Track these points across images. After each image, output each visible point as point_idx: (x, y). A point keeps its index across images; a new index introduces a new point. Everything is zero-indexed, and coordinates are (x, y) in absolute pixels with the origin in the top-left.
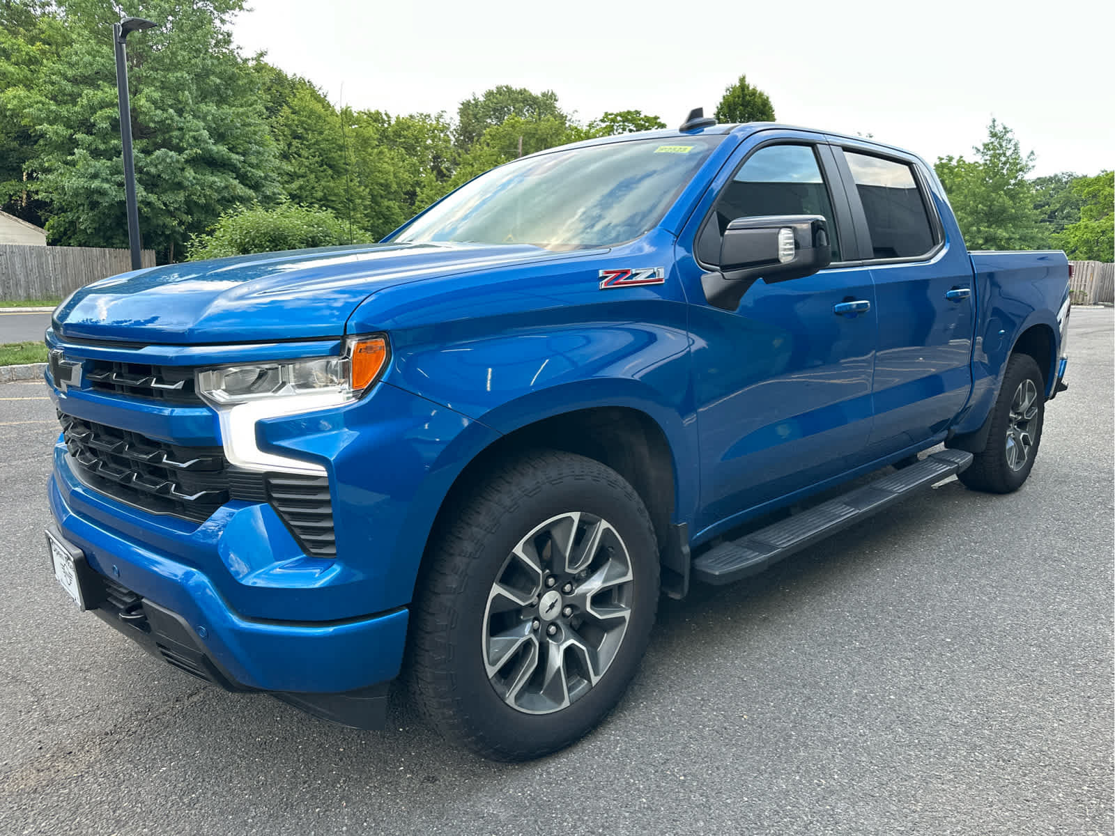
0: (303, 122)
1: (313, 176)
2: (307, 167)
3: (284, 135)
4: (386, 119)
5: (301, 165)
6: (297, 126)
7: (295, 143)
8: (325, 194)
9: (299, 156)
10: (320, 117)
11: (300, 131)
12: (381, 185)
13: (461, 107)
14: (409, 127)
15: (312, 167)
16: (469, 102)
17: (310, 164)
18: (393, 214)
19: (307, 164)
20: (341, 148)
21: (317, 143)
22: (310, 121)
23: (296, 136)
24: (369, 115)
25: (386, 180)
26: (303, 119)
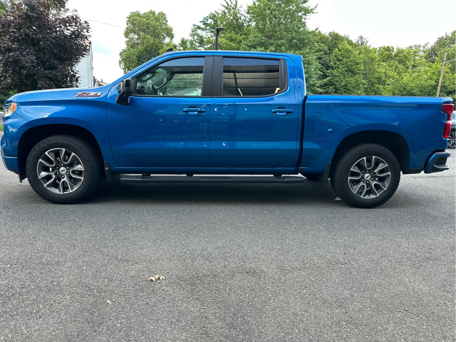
0: (342, 54)
1: (342, 76)
2: (341, 72)
3: (334, 60)
4: (392, 49)
5: (338, 72)
6: (339, 56)
7: (338, 63)
8: (346, 83)
9: (338, 68)
10: (350, 51)
11: (341, 58)
12: (377, 78)
13: (438, 40)
14: (402, 52)
15: (343, 72)
16: (443, 37)
17: (342, 71)
18: (380, 91)
19: (341, 71)
20: (357, 64)
21: (347, 62)
22: (345, 54)
23: (339, 60)
24: (384, 48)
25: (379, 76)
26: (343, 53)
